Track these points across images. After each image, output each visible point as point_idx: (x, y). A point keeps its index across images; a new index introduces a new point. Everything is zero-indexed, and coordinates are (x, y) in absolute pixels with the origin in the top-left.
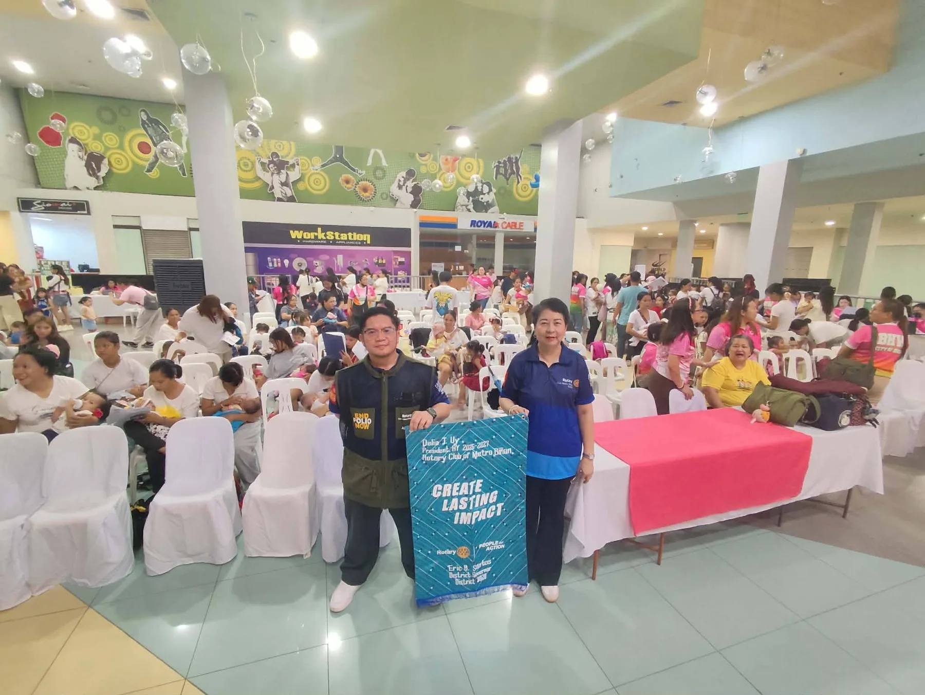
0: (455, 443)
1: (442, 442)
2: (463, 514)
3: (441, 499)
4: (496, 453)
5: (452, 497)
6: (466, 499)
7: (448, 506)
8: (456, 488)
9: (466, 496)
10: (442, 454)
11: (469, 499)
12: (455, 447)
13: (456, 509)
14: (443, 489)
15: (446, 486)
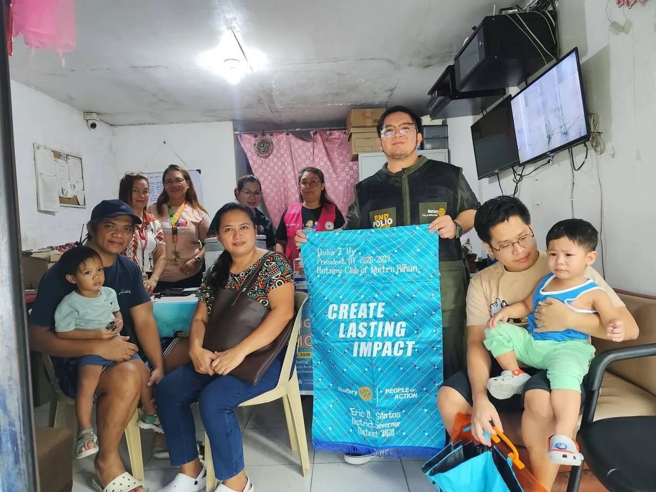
0: (351, 254)
1: (337, 253)
2: (363, 344)
3: (337, 322)
4: (399, 271)
5: (351, 321)
6: (365, 324)
7: (345, 332)
8: (353, 310)
9: (365, 320)
10: (337, 267)
11: (368, 324)
12: (352, 259)
13: (354, 336)
14: (339, 309)
15: (342, 306)
